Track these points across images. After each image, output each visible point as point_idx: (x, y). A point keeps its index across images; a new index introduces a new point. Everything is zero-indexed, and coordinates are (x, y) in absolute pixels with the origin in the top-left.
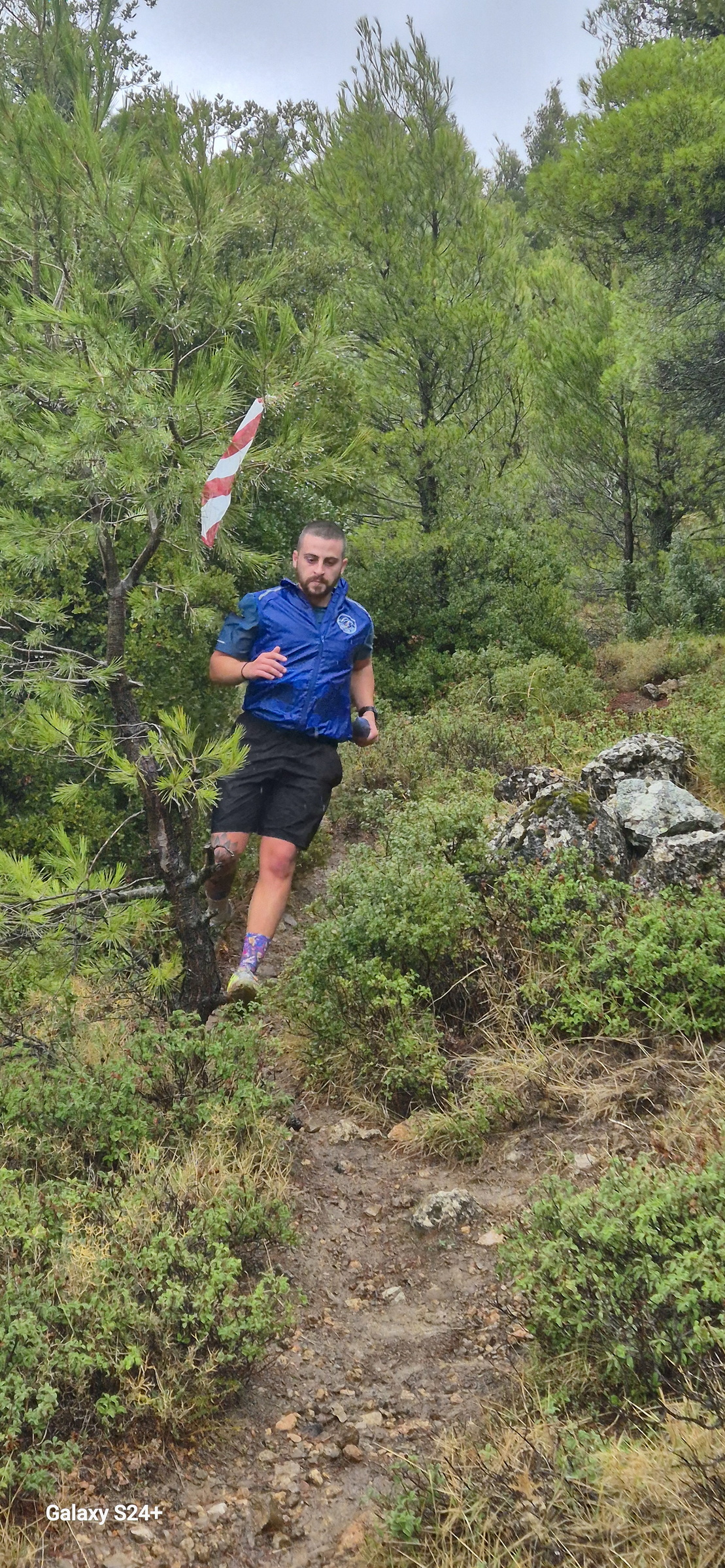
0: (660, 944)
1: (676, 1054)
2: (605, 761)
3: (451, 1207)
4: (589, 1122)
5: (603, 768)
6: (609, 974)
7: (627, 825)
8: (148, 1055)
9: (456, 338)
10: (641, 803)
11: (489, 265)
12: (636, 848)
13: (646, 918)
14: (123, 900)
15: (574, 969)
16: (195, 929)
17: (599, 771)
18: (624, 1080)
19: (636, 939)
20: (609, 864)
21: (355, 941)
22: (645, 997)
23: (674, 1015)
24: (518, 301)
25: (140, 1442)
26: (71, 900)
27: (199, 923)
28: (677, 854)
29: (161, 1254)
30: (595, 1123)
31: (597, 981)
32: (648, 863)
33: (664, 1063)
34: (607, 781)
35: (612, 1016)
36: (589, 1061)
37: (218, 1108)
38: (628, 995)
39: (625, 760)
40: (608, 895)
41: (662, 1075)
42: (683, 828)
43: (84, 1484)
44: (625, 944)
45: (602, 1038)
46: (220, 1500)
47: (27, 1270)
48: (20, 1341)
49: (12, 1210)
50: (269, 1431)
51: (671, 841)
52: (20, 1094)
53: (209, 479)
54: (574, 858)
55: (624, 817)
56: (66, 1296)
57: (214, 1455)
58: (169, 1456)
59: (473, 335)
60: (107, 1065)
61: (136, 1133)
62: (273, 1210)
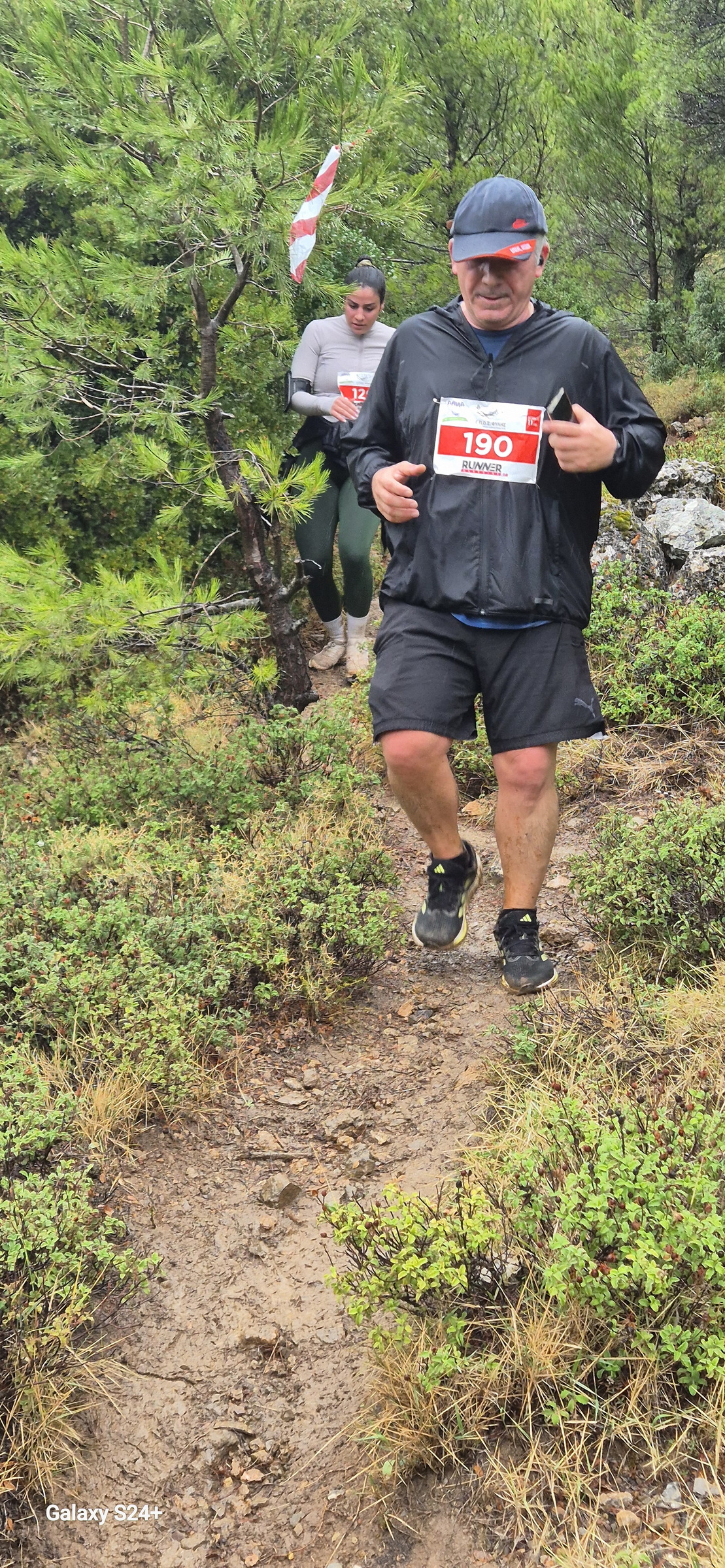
0: (698, 642)
1: (712, 736)
4: (638, 794)
6: (651, 671)
7: (666, 541)
8: (253, 742)
9: (482, 76)
10: (678, 520)
12: (674, 562)
13: (685, 620)
14: (225, 611)
15: (621, 667)
16: (287, 636)
18: (666, 758)
19: (676, 639)
20: (650, 576)
22: (685, 688)
24: (542, 35)
25: (290, 1020)
26: (179, 612)
27: (291, 630)
28: (711, 564)
29: (295, 881)
30: (642, 795)
31: (642, 677)
32: (686, 574)
33: (702, 744)
35: (655, 705)
36: (635, 745)
37: (318, 784)
38: (670, 687)
39: (662, 483)
40: (651, 604)
41: (701, 755)
42: (716, 542)
43: (252, 1047)
44: (665, 643)
45: (647, 725)
46: (357, 1061)
47: (189, 892)
48: (194, 939)
49: (165, 853)
50: (390, 1016)
51: (706, 553)
52: (149, 773)
53: (295, 221)
54: (619, 571)
55: (663, 534)
56: (223, 911)
57: (348, 1030)
58: (314, 1030)
59: (498, 72)
60: (220, 751)
61: (249, 806)
62: (377, 856)
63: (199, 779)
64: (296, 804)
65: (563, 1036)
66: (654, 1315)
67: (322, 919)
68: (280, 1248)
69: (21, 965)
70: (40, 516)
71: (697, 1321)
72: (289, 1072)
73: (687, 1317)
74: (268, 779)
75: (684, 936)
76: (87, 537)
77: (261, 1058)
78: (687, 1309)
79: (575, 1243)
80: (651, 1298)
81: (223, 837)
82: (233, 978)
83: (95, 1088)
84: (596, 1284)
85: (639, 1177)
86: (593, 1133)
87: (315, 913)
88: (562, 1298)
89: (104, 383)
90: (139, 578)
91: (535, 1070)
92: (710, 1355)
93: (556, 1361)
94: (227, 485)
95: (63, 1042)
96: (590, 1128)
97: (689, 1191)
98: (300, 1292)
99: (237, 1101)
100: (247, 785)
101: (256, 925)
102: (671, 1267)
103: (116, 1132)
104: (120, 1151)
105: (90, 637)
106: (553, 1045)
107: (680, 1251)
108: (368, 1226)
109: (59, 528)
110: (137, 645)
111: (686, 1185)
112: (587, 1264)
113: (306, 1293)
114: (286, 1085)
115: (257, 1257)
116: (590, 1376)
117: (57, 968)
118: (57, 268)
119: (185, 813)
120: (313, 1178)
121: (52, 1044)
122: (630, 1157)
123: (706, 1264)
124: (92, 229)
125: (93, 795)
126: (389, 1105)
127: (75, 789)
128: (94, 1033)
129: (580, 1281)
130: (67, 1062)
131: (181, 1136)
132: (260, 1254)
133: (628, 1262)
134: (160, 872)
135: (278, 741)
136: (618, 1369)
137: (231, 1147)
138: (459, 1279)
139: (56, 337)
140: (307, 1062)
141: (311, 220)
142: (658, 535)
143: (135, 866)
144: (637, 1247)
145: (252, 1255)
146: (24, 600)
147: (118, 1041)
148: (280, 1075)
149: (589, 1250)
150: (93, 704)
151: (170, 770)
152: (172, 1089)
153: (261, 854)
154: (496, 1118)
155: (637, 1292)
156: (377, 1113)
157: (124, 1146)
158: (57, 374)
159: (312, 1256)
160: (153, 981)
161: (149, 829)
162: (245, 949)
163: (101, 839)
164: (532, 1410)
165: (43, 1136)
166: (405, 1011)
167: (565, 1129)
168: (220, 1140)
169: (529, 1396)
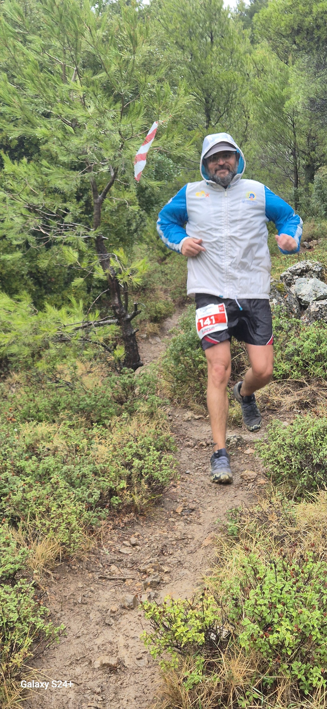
0: (313, 342)
1: (319, 385)
2: (290, 272)
3: (233, 441)
4: (286, 411)
5: (289, 275)
6: (293, 355)
7: (300, 297)
8: (113, 384)
9: (222, 88)
10: (305, 288)
11: (235, 56)
12: (303, 306)
13: (308, 333)
14: (102, 325)
15: (279, 353)
16: (130, 337)
17: (287, 276)
18: (299, 395)
19: (304, 341)
20: (292, 312)
21: (191, 342)
22: (307, 363)
23: (319, 369)
24: (248, 71)
25: (127, 514)
26: (81, 325)
27: (131, 334)
28: (320, 308)
29: (131, 449)
30: (288, 411)
31: (288, 358)
32: (308, 312)
33: (315, 389)
34: (291, 280)
35: (294, 371)
36: (285, 389)
37: (142, 404)
38: (301, 363)
39: (298, 271)
40: (292, 325)
41: (314, 394)
42: (322, 298)
43: (109, 526)
44: (299, 343)
45: (290, 380)
46: (157, 533)
47: (82, 454)
48: (84, 476)
49: (72, 436)
50: (172, 512)
51: (318, 303)
52: (66, 398)
53: (137, 154)
54: (278, 310)
55: (298, 294)
56: (98, 463)
57: (153, 519)
58: (137, 518)
59: (229, 87)
60: (98, 388)
61: (111, 414)
62: (168, 438)
63: (88, 401)
64: (132, 413)
65: (250, 524)
66: (288, 656)
67: (142, 468)
68: (119, 621)
69: (5, 487)
70: (20, 280)
71: (309, 660)
72: (126, 538)
73: (304, 658)
74: (120, 401)
75: (306, 478)
76: (41, 290)
77: (113, 531)
78: (304, 654)
79: (254, 622)
80: (288, 649)
81: (98, 428)
82: (101, 494)
83: (37, 545)
84: (263, 642)
85: (283, 592)
86: (263, 571)
87: (138, 465)
88: (247, 648)
89: (50, 223)
90: (64, 310)
91: (237, 540)
92: (314, 676)
93: (244, 678)
94: (104, 269)
95: (23, 523)
96: (261, 568)
97: (306, 599)
98: (128, 642)
99: (101, 551)
100: (110, 404)
101: (112, 469)
102: (297, 634)
103: (46, 565)
104: (47, 574)
105: (40, 336)
106: (246, 527)
107: (301, 627)
108: (160, 613)
109: (29, 285)
110: (62, 339)
111: (304, 596)
112: (259, 632)
113: (131, 643)
114: (124, 544)
115: (109, 625)
116: (260, 685)
117: (21, 489)
118: (31, 173)
119: (81, 416)
120: (135, 588)
121: (18, 524)
122: (279, 583)
123: (313, 633)
124: (48, 154)
125: (40, 407)
126: (171, 554)
127: (32, 405)
128: (37, 519)
129: (256, 640)
130: (25, 532)
131: (76, 568)
132: (110, 624)
133: (278, 632)
134: (70, 444)
135: (124, 384)
136: (272, 682)
137: (98, 573)
138: (201, 638)
139: (29, 202)
140: (134, 533)
141: (144, 154)
142: (296, 294)
143: (58, 441)
144: (281, 625)
145: (106, 624)
146: (11, 318)
147: (48, 523)
148: (122, 539)
149: (260, 625)
150: (41, 366)
151: (75, 397)
152: (72, 545)
153: (115, 437)
154: (219, 562)
155: (281, 645)
156: (166, 558)
157: (50, 572)
158: (30, 219)
159: (134, 625)
160: (65, 496)
161: (65, 424)
162: (107, 481)
163: (43, 428)
164: (233, 700)
165: (12, 567)
166: (179, 510)
167: (251, 568)
168: (93, 569)
169: (231, 694)
